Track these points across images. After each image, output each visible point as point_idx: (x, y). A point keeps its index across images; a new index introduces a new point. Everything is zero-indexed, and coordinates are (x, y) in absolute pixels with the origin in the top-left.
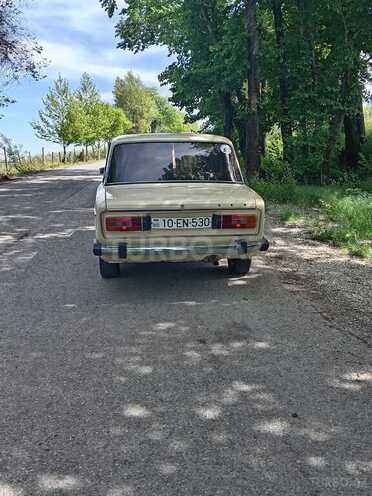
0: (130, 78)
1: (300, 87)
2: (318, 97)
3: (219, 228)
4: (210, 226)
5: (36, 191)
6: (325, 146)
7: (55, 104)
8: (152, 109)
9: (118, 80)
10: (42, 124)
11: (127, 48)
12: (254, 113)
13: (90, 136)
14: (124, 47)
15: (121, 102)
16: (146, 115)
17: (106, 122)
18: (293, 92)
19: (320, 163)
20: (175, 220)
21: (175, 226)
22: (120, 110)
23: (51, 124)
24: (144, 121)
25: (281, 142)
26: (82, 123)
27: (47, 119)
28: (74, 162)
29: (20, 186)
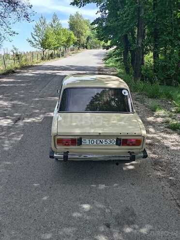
0: (77, 15)
1: (165, 34)
2: (174, 40)
3: (120, 145)
4: (115, 143)
5: (28, 82)
6: (176, 65)
7: (39, 30)
8: (87, 31)
9: (71, 16)
10: (33, 40)
11: (75, 5)
12: (139, 47)
13: (56, 46)
14: (74, 5)
15: (72, 27)
16: (84, 34)
17: (64, 39)
18: (161, 36)
19: (173, 74)
20: (95, 140)
21: (95, 143)
22: (71, 32)
23: (37, 39)
24: (83, 37)
25: (152, 59)
26: (52, 40)
27: (35, 37)
28: (48, 59)
29: (20, 78)
